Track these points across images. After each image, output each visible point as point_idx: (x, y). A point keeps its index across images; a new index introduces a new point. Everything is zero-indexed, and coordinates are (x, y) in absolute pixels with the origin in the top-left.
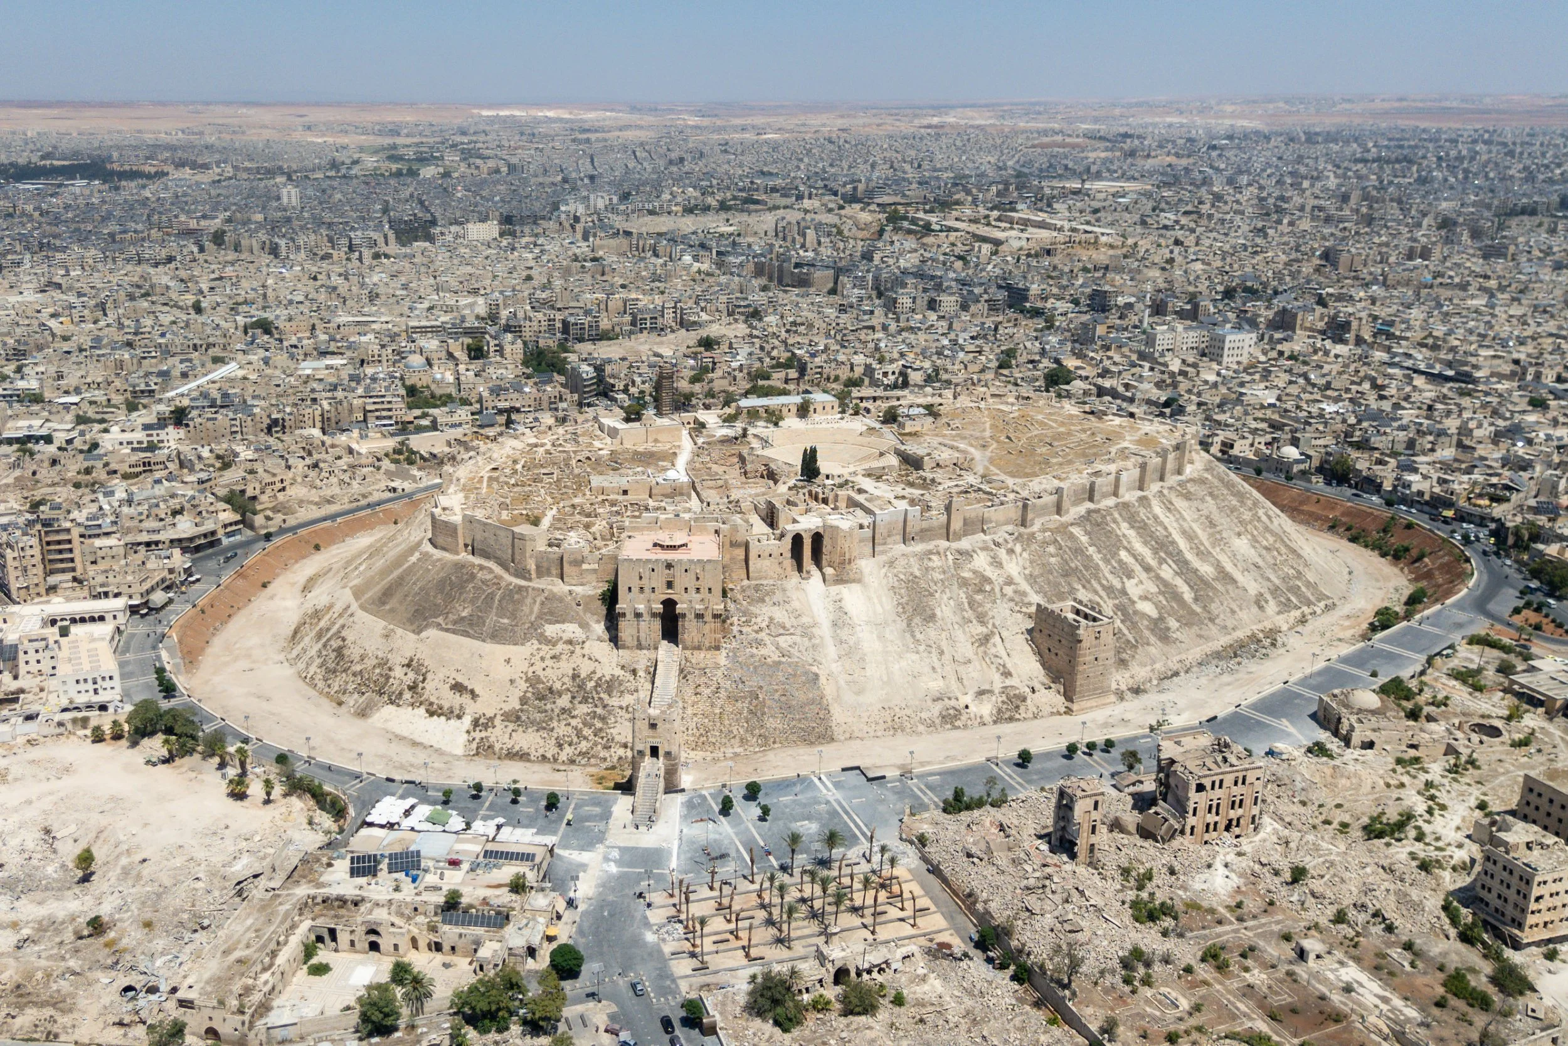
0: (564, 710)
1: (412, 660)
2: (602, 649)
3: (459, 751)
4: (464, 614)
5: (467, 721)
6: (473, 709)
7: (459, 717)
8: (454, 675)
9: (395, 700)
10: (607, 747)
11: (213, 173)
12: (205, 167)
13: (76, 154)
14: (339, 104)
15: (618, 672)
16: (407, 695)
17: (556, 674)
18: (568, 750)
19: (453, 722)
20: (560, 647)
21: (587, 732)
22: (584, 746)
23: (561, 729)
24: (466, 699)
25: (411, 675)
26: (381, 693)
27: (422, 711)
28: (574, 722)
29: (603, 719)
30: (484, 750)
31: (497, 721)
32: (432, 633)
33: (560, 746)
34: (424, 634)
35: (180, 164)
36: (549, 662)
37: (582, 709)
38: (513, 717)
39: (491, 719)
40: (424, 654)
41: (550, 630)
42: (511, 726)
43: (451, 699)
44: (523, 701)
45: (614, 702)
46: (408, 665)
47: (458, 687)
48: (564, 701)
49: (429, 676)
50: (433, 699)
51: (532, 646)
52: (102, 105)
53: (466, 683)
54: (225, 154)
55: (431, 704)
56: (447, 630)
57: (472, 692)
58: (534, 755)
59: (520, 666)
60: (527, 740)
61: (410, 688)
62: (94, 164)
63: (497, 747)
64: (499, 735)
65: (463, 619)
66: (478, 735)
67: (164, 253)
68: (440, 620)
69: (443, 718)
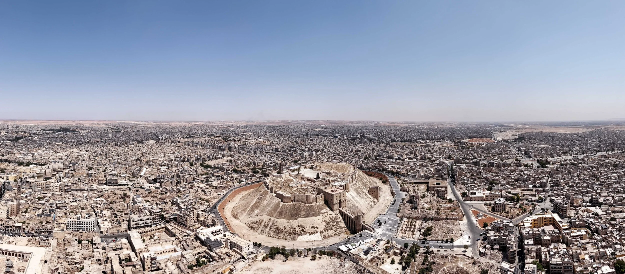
0: (332, 225)
1: (299, 225)
2: (331, 212)
3: (321, 239)
4: (304, 213)
5: (319, 233)
6: (319, 230)
7: (317, 233)
8: (310, 225)
9: (300, 234)
10: (342, 229)
11: (86, 132)
12: (86, 130)
13: (65, 128)
14: (94, 120)
15: (336, 215)
16: (303, 232)
17: (327, 219)
18: (337, 232)
19: (316, 234)
20: (325, 214)
21: (338, 227)
22: (339, 230)
23: (334, 229)
24: (316, 229)
25: (301, 228)
26: (295, 234)
27: (308, 234)
28: (335, 226)
29: (338, 224)
30: (325, 237)
31: (324, 231)
32: (299, 219)
33: (335, 231)
34: (298, 220)
35: (82, 130)
36: (325, 217)
37: (335, 224)
38: (325, 229)
39: (323, 231)
40: (301, 223)
41: (322, 211)
42: (326, 231)
43: (313, 230)
44: (326, 226)
45: (338, 221)
46: (299, 227)
47: (313, 227)
48: (331, 223)
49: (305, 227)
50: (309, 231)
51: (321, 215)
52: (60, 120)
53: (314, 226)
54: (88, 128)
55: (309, 232)
56: (303, 217)
57: (317, 227)
58: (333, 235)
59: (321, 220)
60: (330, 233)
61: (302, 231)
62: (68, 129)
63: (326, 236)
64: (325, 233)
65: (304, 214)
66: (322, 235)
67: (101, 145)
68: (300, 216)
69: (314, 234)
